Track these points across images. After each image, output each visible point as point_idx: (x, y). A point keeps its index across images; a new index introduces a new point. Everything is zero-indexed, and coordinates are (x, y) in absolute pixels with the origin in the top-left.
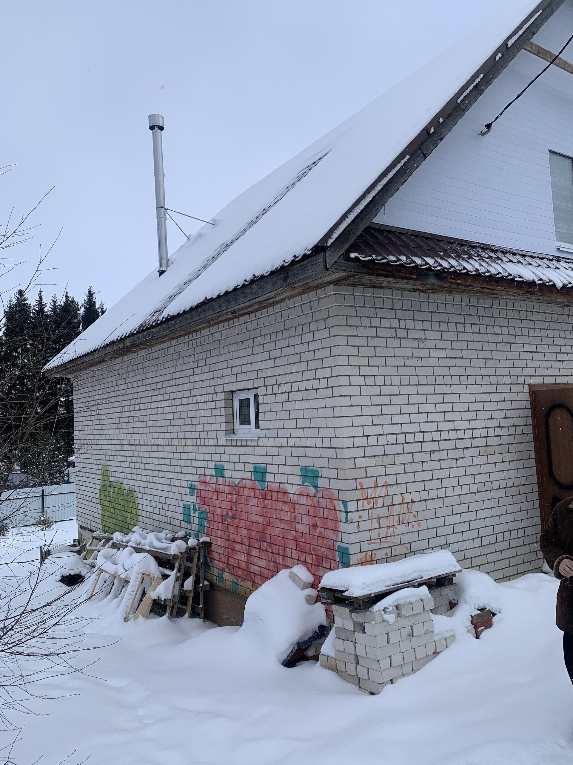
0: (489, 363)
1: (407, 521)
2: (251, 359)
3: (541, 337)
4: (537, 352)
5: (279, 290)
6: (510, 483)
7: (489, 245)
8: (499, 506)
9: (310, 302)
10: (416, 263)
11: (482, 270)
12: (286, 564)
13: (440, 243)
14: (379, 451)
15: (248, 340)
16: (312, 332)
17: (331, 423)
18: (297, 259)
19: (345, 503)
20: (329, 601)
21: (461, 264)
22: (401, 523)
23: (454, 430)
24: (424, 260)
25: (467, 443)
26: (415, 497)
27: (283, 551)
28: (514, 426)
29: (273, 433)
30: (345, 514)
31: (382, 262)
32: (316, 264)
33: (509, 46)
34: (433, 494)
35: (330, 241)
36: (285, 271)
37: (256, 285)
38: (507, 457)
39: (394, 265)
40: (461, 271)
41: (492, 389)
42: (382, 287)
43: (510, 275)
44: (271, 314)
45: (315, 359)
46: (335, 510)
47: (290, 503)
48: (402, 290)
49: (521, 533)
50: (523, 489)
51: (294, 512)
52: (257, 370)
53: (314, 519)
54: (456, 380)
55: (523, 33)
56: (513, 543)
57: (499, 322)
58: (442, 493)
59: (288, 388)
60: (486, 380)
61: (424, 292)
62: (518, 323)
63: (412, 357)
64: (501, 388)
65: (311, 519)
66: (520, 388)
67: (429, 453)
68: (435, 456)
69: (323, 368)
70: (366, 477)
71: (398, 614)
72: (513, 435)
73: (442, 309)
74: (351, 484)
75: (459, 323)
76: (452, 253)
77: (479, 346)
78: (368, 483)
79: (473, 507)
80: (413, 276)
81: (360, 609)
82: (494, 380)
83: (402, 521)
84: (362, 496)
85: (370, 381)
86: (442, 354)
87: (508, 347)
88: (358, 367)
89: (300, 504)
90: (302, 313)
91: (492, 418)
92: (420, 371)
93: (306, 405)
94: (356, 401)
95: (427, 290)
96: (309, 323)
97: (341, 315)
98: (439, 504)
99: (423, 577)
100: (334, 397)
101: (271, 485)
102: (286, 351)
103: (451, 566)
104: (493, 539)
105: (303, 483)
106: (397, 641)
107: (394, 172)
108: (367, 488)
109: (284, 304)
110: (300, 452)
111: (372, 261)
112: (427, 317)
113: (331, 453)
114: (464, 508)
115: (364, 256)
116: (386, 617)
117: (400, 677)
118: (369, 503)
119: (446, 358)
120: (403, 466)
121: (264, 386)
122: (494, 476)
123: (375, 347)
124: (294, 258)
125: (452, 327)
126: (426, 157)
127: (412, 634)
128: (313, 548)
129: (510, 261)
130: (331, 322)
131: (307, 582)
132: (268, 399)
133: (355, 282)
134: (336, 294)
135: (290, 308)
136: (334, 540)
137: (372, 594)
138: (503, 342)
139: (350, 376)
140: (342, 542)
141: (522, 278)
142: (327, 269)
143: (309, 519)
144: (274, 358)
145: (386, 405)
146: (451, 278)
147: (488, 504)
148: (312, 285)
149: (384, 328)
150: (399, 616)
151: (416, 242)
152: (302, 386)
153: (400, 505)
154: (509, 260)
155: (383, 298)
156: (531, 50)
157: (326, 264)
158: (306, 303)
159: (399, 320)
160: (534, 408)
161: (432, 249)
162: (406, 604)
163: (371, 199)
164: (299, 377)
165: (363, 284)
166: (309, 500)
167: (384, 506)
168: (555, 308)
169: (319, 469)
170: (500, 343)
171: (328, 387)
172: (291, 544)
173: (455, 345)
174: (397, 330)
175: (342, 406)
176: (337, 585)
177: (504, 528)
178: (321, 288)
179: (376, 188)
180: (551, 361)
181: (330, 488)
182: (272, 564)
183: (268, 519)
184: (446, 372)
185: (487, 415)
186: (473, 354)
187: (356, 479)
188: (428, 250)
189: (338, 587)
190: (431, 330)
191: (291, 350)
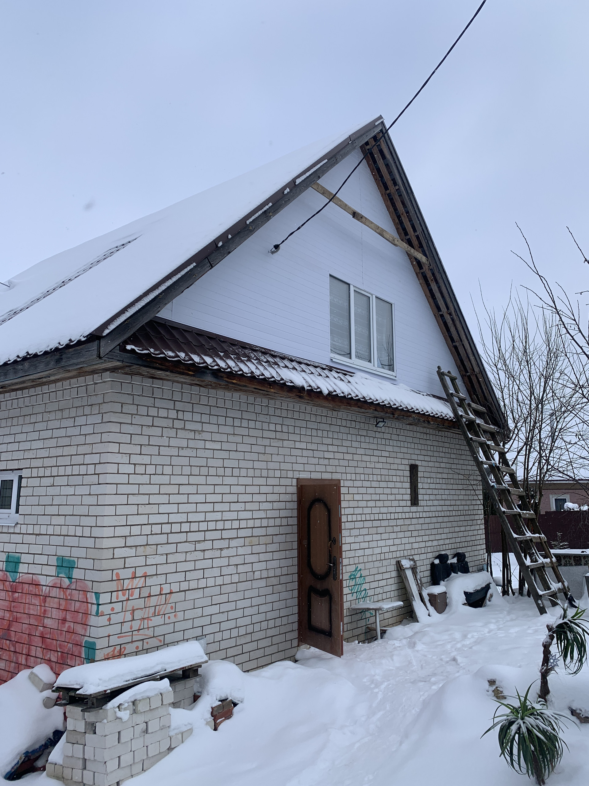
0: (262, 457)
1: (164, 612)
2: (19, 438)
3: (311, 436)
4: (306, 449)
5: (53, 370)
6: (271, 573)
7: (270, 350)
8: (259, 596)
9: (87, 385)
10: (193, 360)
11: (257, 373)
12: (29, 664)
13: (223, 344)
14: (142, 540)
15: (18, 417)
16: (85, 415)
17: (94, 511)
18: (72, 344)
19: (97, 594)
20: (64, 702)
21: (238, 365)
22: (156, 615)
23: (222, 520)
24: (203, 359)
25: (233, 534)
26: (175, 588)
27: (27, 650)
28: (279, 517)
29: (33, 520)
30: (96, 606)
31: (159, 356)
32: (90, 351)
33: (297, 184)
34: (193, 585)
35: (107, 332)
36: (60, 353)
37: (28, 362)
38: (271, 548)
39: (172, 360)
40: (237, 372)
41: (262, 481)
42: (161, 379)
43: (282, 379)
44: (46, 393)
45: (85, 444)
46: (87, 603)
47: (41, 595)
48: (182, 383)
49: (278, 622)
50: (284, 579)
51: (45, 606)
52: (24, 450)
53: (64, 612)
54: (228, 472)
55: (310, 175)
56: (270, 633)
57: (274, 420)
58: (202, 583)
59: (55, 471)
60: (258, 473)
61: (203, 387)
62: (292, 422)
63: (187, 447)
64: (271, 481)
65: (61, 613)
66: (288, 482)
67: (194, 543)
68: (199, 546)
69: (92, 453)
70: (125, 568)
71: (134, 710)
72: (279, 526)
73: (221, 403)
74: (107, 575)
75: (237, 418)
76: (232, 355)
77: (253, 440)
78: (126, 574)
79: (233, 597)
80: (190, 373)
81: (93, 708)
82: (264, 473)
83: (159, 612)
84: (118, 587)
85: (140, 469)
86: (217, 446)
87: (280, 444)
88: (129, 455)
89: (52, 597)
90: (77, 395)
91: (259, 510)
92: (194, 462)
93: (70, 490)
94: (122, 489)
95: (206, 386)
96: (84, 406)
97: (116, 402)
98: (199, 593)
99: (167, 669)
100: (100, 484)
101: (23, 577)
102: (56, 433)
103: (198, 656)
104: (250, 629)
105: (58, 574)
106: (129, 739)
107: (179, 276)
108: (124, 579)
109: (59, 384)
110: (59, 540)
111: (149, 355)
112: (206, 410)
113: (90, 543)
114: (224, 598)
115: (141, 349)
116: (120, 714)
117: (127, 778)
118: (124, 595)
119: (221, 450)
120: (166, 556)
121: (30, 468)
122: (256, 567)
123: (149, 436)
124: (69, 342)
125: (229, 421)
126: (212, 267)
127: (146, 731)
128: (60, 645)
129: (286, 367)
130: (105, 408)
131: (48, 683)
132: (32, 482)
133: (133, 372)
134: (113, 381)
135: (66, 389)
136: (82, 635)
137: (108, 690)
138: (276, 439)
139: (118, 464)
140: (89, 637)
141: (293, 383)
142: (100, 358)
143: (59, 613)
144: (44, 439)
145: (155, 494)
146: (228, 378)
147: (248, 594)
148: (87, 369)
149: (161, 417)
150: (135, 712)
151: (200, 341)
152: (69, 471)
153: (158, 596)
154: (286, 365)
155: (163, 389)
156: (317, 190)
157: (100, 353)
158: (82, 386)
159: (178, 411)
160: (300, 502)
161: (214, 349)
162: (143, 699)
163: (153, 297)
164: (67, 461)
165: (140, 374)
166: (62, 593)
167: (140, 598)
168: (325, 412)
169: (76, 560)
170: (273, 439)
171: (95, 474)
172: (37, 641)
173: (231, 438)
174: (174, 420)
175: (106, 494)
176: (72, 683)
177: (262, 617)
178: (97, 373)
179: (160, 288)
180: (319, 458)
181: (84, 580)
182: (13, 665)
183: (15, 614)
184: (219, 463)
185: (255, 506)
186: (247, 448)
187: (113, 570)
188: (210, 349)
189: (73, 685)
190: (209, 423)
191: (62, 432)
